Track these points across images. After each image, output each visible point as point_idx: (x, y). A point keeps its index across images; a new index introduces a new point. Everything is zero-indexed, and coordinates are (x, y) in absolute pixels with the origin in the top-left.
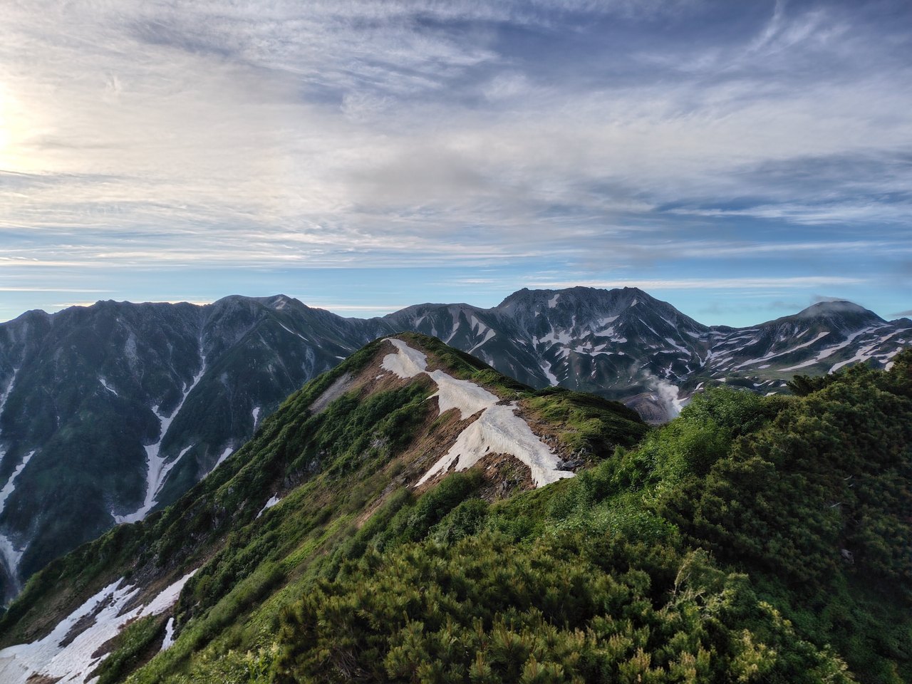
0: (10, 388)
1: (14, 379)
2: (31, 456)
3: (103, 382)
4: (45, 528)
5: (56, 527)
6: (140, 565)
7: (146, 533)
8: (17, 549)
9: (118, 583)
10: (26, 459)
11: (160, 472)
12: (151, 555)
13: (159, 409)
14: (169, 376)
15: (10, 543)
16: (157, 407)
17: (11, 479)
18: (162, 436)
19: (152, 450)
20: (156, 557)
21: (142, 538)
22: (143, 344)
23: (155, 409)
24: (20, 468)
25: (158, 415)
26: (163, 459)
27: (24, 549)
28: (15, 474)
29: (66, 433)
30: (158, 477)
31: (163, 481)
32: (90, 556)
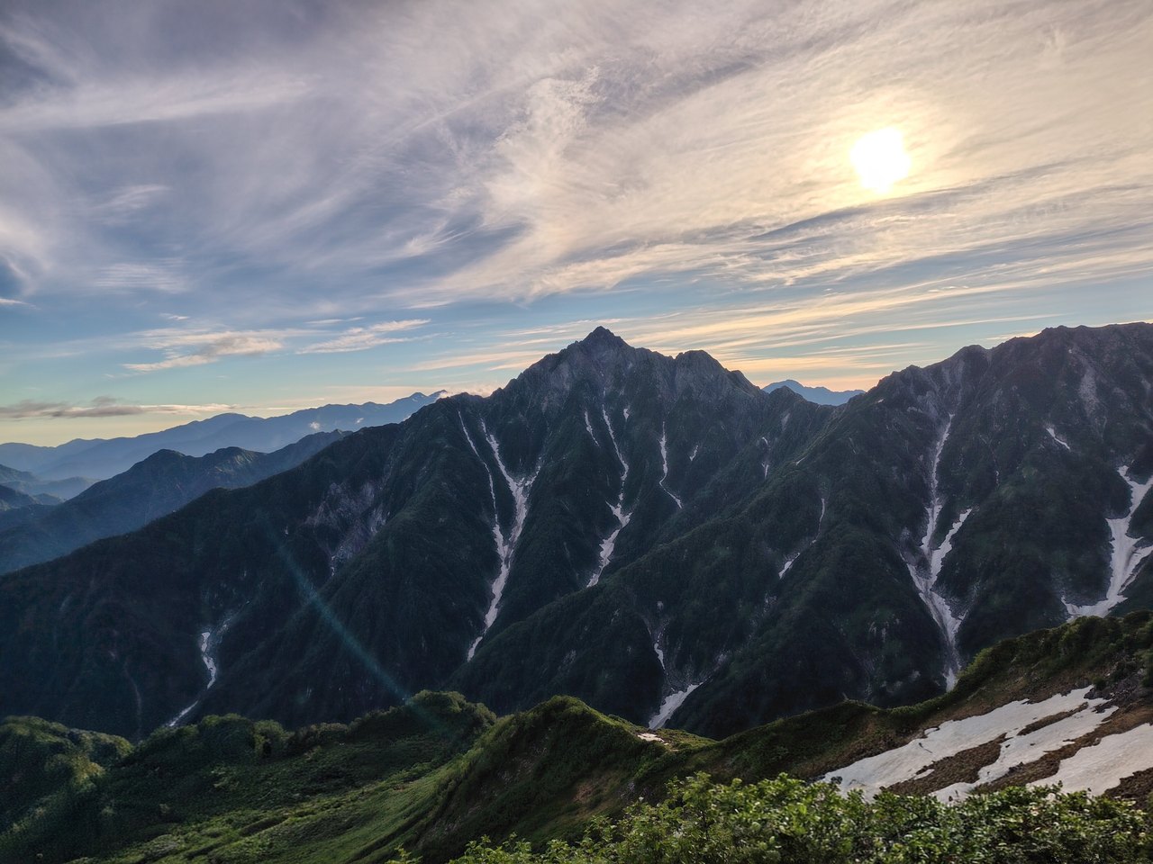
0: (945, 436)
1: (949, 425)
2: (968, 514)
3: (1051, 431)
4: (984, 599)
5: (996, 600)
6: (1118, 677)
7: (1125, 635)
8: (955, 615)
9: (1087, 690)
10: (963, 517)
11: (1130, 557)
12: (1133, 668)
13: (1128, 471)
14: (1145, 426)
15: (948, 607)
16: (1126, 468)
17: (948, 537)
18: (1133, 509)
19: (1119, 527)
20: (1142, 672)
21: (1120, 641)
22: (1105, 381)
23: (1122, 471)
24: (957, 526)
25: (1127, 479)
26: (1134, 541)
27: (962, 618)
28: (952, 532)
29: (1006, 491)
30: (1128, 563)
31: (1135, 570)
32: (1048, 646)
